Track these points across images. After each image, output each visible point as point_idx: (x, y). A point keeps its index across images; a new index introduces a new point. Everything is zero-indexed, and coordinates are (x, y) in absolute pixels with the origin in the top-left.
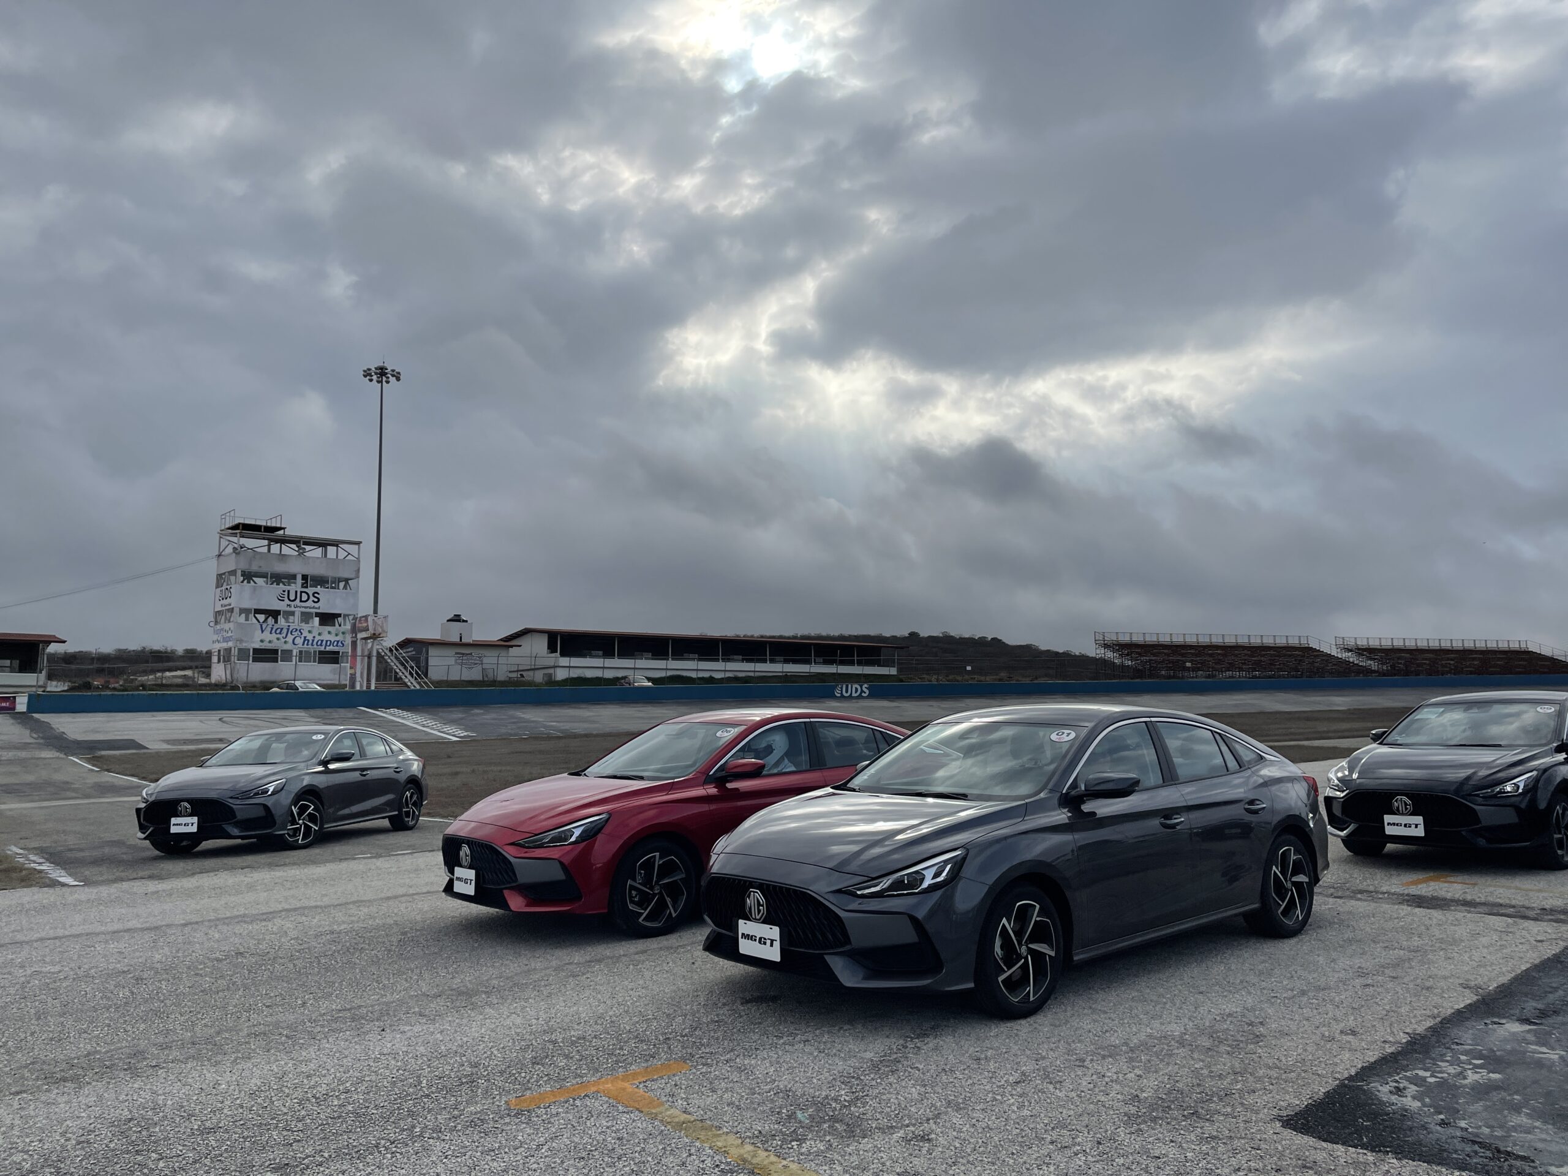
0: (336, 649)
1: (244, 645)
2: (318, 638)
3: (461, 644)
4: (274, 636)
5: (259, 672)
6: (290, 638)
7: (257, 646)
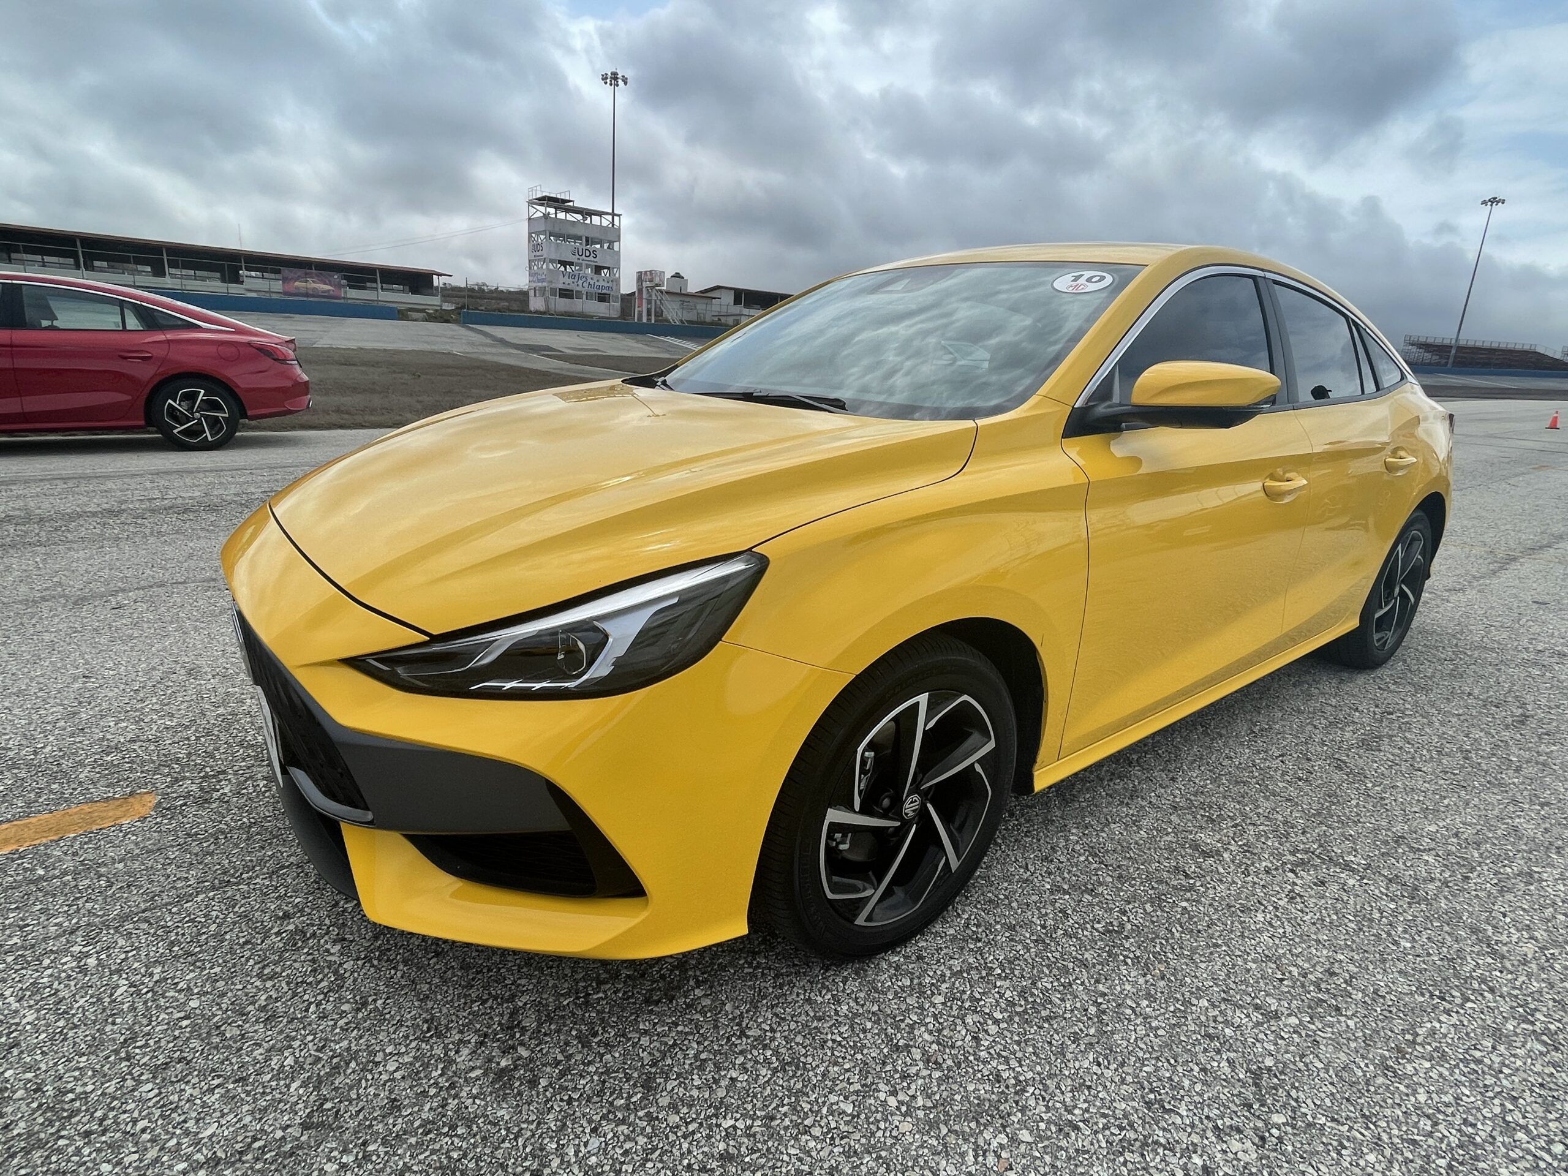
0: (608, 292)
1: (553, 286)
2: (597, 284)
3: (680, 294)
4: (570, 281)
5: (562, 305)
6: (580, 282)
7: (561, 286)
